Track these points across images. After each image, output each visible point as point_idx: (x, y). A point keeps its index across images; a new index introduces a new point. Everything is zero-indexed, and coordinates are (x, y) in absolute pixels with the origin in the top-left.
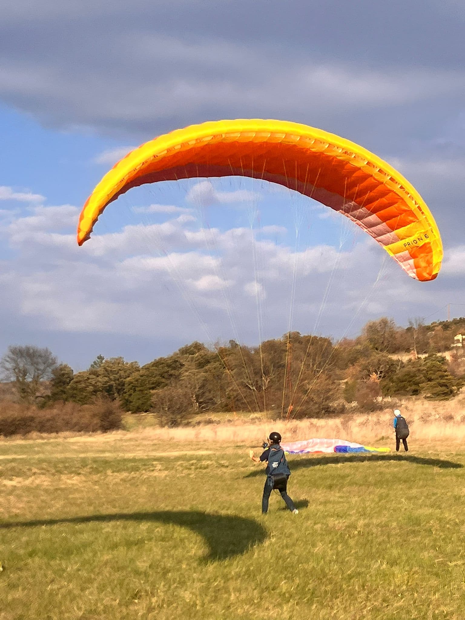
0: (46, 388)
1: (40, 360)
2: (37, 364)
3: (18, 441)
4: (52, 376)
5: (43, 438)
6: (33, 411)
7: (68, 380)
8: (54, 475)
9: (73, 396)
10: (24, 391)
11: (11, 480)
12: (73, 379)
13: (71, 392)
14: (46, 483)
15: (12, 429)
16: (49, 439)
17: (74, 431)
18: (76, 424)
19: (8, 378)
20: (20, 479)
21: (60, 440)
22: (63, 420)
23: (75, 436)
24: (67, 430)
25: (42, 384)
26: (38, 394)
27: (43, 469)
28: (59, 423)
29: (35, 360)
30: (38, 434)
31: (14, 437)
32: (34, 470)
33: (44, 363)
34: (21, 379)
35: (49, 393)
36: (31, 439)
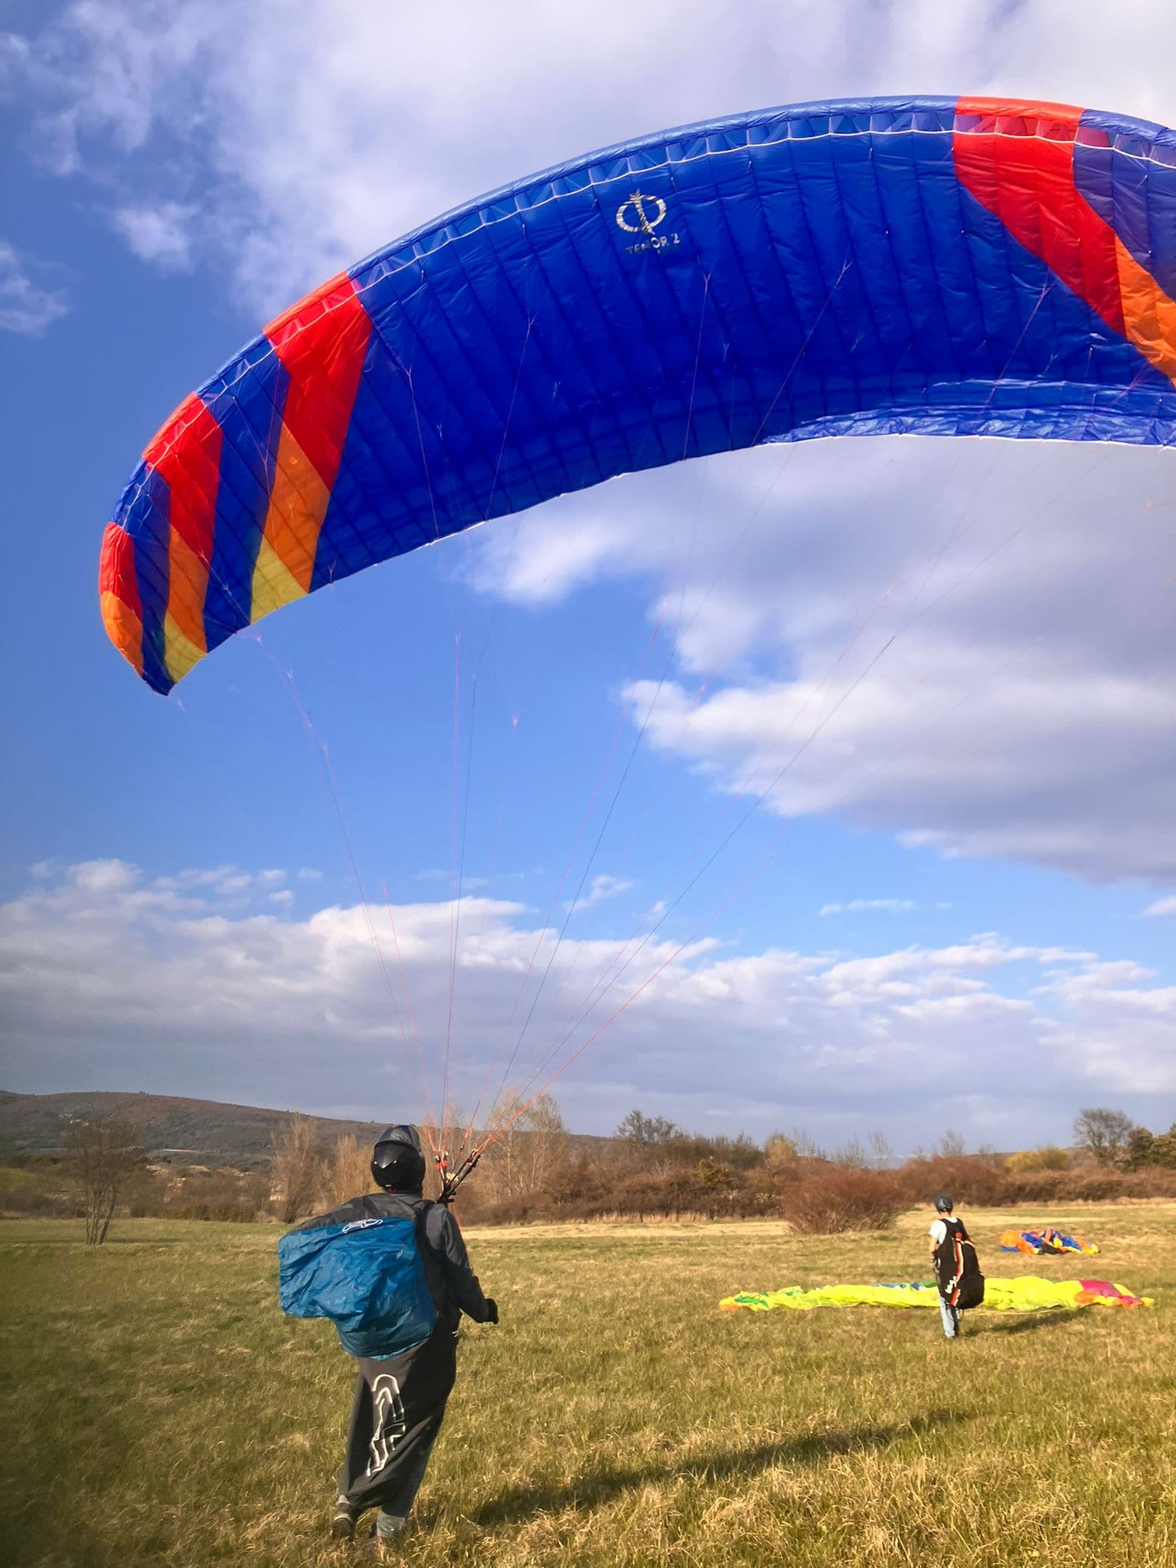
0: (1125, 1152)
1: (1114, 1123)
2: (1112, 1127)
3: (1107, 1206)
4: (1130, 1140)
5: (1134, 1204)
6: (1117, 1176)
7: (1147, 1144)
8: (1166, 1235)
9: (1156, 1161)
10: (1101, 1156)
11: (1124, 1238)
12: (1153, 1142)
13: (1152, 1156)
14: (1161, 1242)
15: (1100, 1193)
16: (1141, 1204)
17: (1166, 1197)
18: (1167, 1190)
19: (1083, 1142)
20: (1133, 1237)
21: (1153, 1206)
22: (1153, 1184)
23: (1169, 1202)
24: (1158, 1196)
25: (1120, 1148)
26: (1116, 1159)
27: (1154, 1228)
28: (1149, 1188)
29: (1110, 1123)
30: (1128, 1199)
31: (1102, 1202)
32: (1146, 1230)
33: (1119, 1126)
34: (1096, 1142)
35: (1128, 1157)
36: (1121, 1204)
